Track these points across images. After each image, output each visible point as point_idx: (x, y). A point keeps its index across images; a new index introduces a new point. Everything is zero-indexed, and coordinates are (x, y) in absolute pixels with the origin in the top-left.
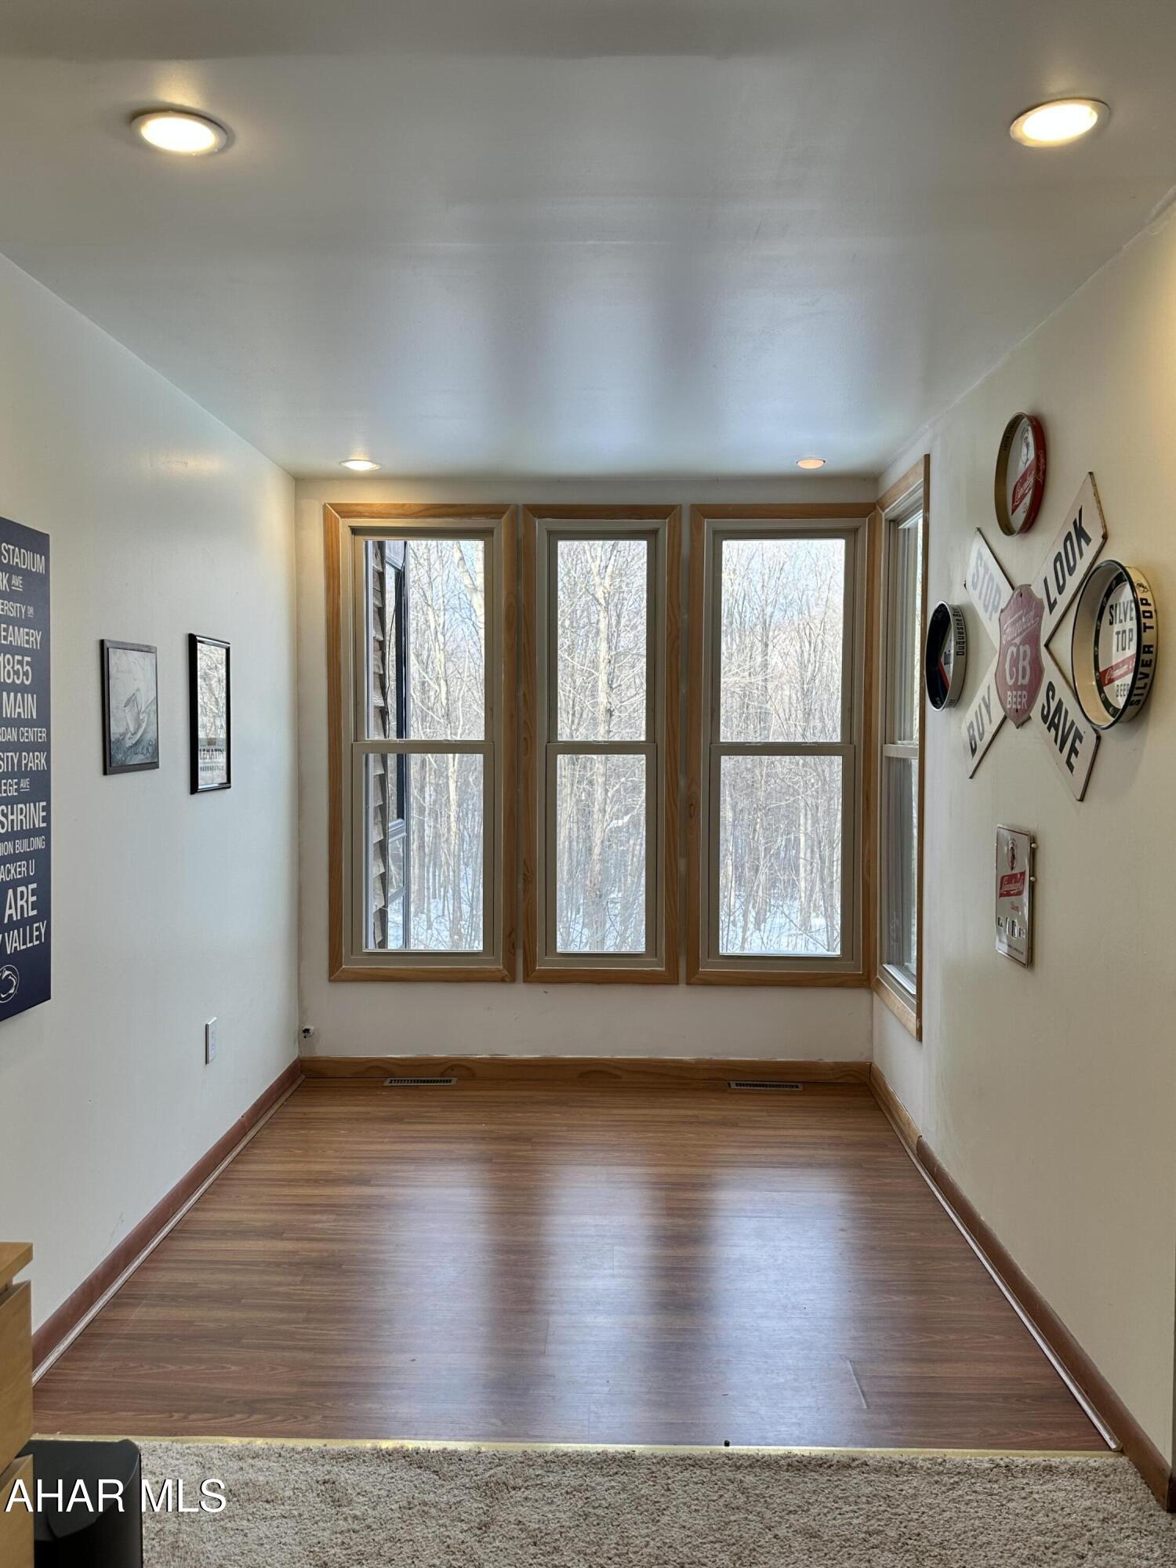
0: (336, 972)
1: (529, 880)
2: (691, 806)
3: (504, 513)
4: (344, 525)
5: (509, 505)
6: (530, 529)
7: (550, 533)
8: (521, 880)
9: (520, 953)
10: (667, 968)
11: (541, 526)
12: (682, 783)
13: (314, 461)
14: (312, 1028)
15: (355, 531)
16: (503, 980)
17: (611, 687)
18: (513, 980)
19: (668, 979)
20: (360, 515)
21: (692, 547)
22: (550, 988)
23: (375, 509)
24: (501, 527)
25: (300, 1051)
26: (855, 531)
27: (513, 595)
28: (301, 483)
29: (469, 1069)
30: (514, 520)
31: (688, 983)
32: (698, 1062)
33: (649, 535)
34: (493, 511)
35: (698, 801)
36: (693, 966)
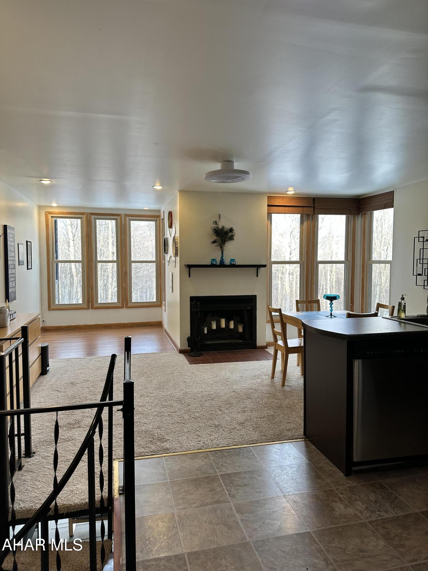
0: (50, 308)
1: (92, 288)
2: (126, 273)
3: (85, 214)
4: (50, 216)
5: (85, 213)
6: (90, 217)
7: (95, 218)
8: (90, 288)
9: (90, 303)
10: (122, 305)
11: (93, 217)
12: (124, 269)
13: (43, 203)
14: (45, 320)
15: (52, 217)
16: (87, 309)
17: (113, 245)
18: (89, 309)
19: (122, 307)
20: (53, 214)
21: (124, 222)
22: (98, 310)
23: (56, 213)
24: (84, 217)
25: (42, 325)
26: (157, 220)
27: (87, 230)
28: (40, 207)
29: (80, 327)
30: (87, 216)
31: (126, 308)
32: (128, 323)
33: (116, 219)
34: (83, 214)
35: (127, 272)
36: (127, 304)
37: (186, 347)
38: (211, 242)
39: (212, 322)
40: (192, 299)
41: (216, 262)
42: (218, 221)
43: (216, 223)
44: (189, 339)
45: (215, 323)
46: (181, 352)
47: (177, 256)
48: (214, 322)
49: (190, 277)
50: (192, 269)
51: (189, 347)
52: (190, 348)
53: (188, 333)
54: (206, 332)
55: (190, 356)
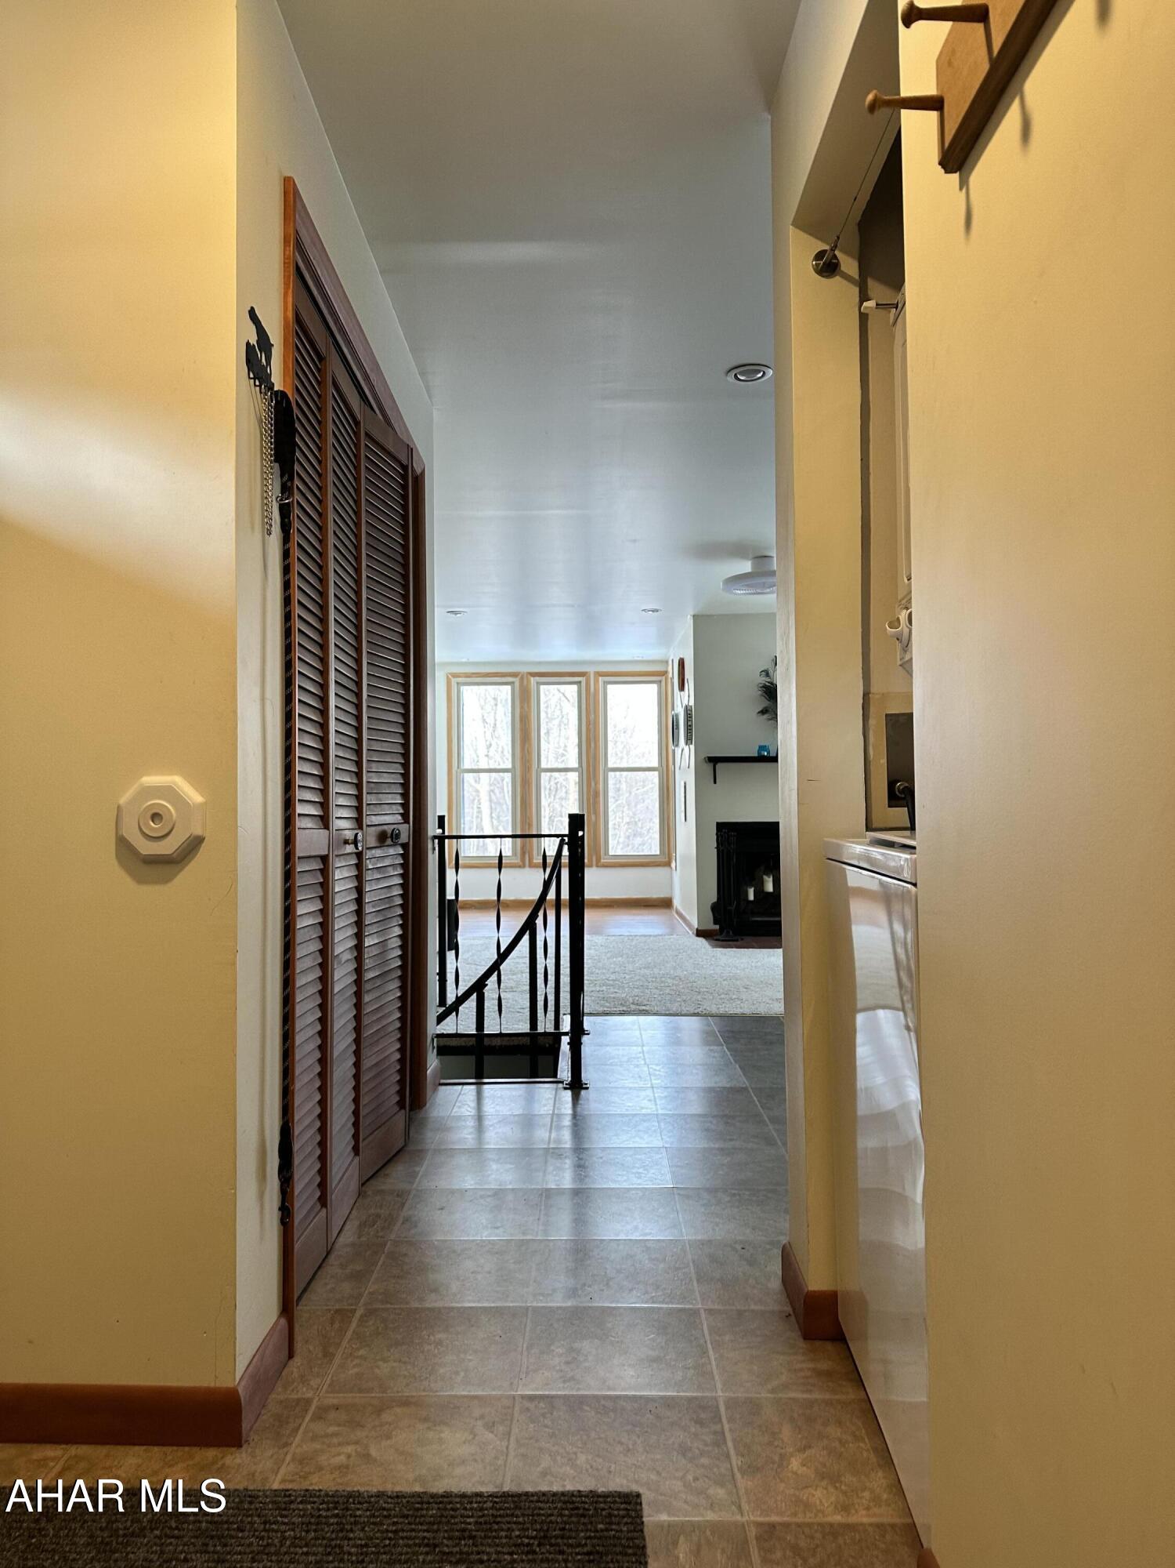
2: (596, 794)
3: (518, 675)
4: (454, 682)
5: (520, 673)
6: (529, 681)
7: (537, 683)
8: (527, 825)
9: (527, 856)
10: (588, 860)
11: (533, 680)
12: (593, 784)
15: (458, 684)
16: (520, 867)
18: (524, 867)
19: (588, 865)
20: (461, 678)
21: (595, 689)
23: (466, 674)
24: (517, 680)
26: (660, 681)
27: (522, 708)
30: (522, 679)
31: (597, 866)
32: (602, 899)
33: (579, 683)
34: (514, 675)
35: (600, 791)
36: (598, 859)
37: (711, 926)
38: (758, 711)
39: (765, 877)
40: (721, 827)
41: (769, 753)
42: (771, 672)
43: (767, 673)
44: (715, 908)
45: (771, 879)
46: (700, 933)
47: (691, 743)
48: (769, 877)
49: (715, 782)
50: (719, 766)
51: (715, 922)
52: (717, 927)
53: (713, 897)
54: (751, 897)
55: (716, 940)
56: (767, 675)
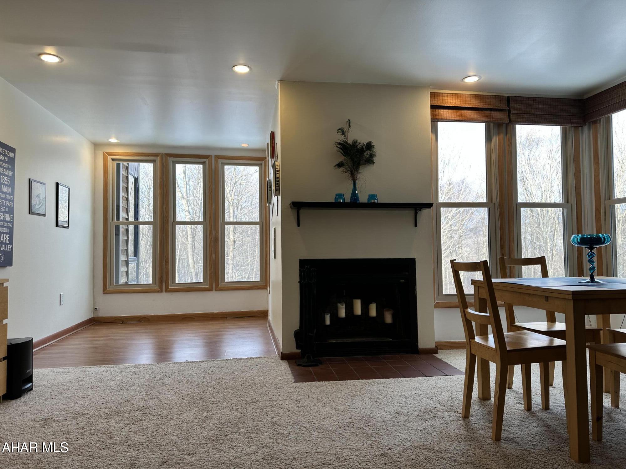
0: (105, 290)
1: (167, 262)
2: (216, 240)
3: (159, 155)
4: (109, 158)
5: (160, 154)
6: (167, 161)
7: (173, 162)
8: (164, 261)
9: (164, 284)
10: (209, 286)
11: (170, 160)
12: (214, 233)
13: (100, 139)
14: (97, 308)
15: (113, 160)
16: (158, 292)
18: (162, 291)
19: (210, 289)
20: (114, 155)
21: (215, 167)
22: (174, 294)
23: (119, 154)
24: (158, 160)
25: (94, 315)
26: (261, 164)
27: (162, 178)
28: (96, 146)
29: (148, 319)
30: (162, 159)
31: (216, 290)
32: (218, 313)
33: (203, 163)
34: (156, 155)
35: (218, 238)
36: (217, 285)
37: (293, 349)
38: (335, 164)
39: (339, 305)
40: (303, 263)
41: (344, 199)
42: (346, 130)
43: (342, 131)
44: (297, 335)
45: (344, 306)
46: (284, 357)
47: (279, 195)
48: (343, 305)
49: (299, 225)
50: (302, 212)
51: (297, 347)
52: (299, 351)
53: (296, 325)
54: (328, 322)
55: (299, 365)
56: (343, 133)
